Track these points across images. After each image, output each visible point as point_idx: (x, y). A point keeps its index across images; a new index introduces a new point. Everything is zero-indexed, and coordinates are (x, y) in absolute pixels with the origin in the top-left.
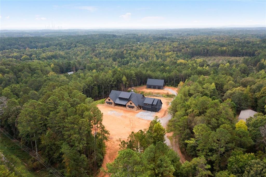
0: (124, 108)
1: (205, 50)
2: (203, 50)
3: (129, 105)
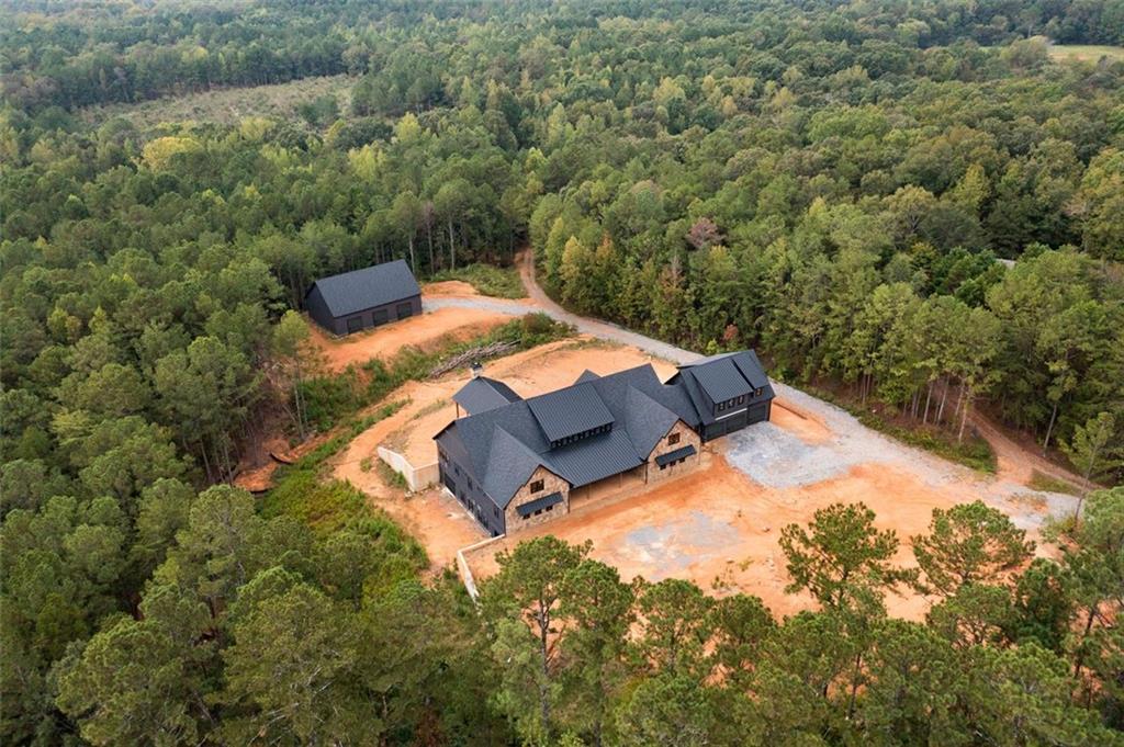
3: (666, 455)
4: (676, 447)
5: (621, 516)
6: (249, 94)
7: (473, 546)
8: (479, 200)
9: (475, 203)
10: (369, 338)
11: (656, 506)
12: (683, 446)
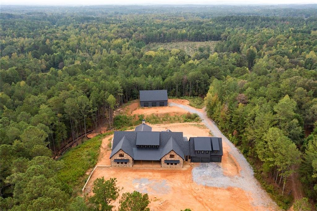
0: (156, 167)
1: (162, 34)
2: (158, 34)
3: (168, 160)
4: (173, 159)
5: (145, 173)
6: (191, 43)
7: (106, 166)
8: (202, 78)
9: (200, 79)
10: (148, 109)
11: (157, 174)
12: (175, 160)
